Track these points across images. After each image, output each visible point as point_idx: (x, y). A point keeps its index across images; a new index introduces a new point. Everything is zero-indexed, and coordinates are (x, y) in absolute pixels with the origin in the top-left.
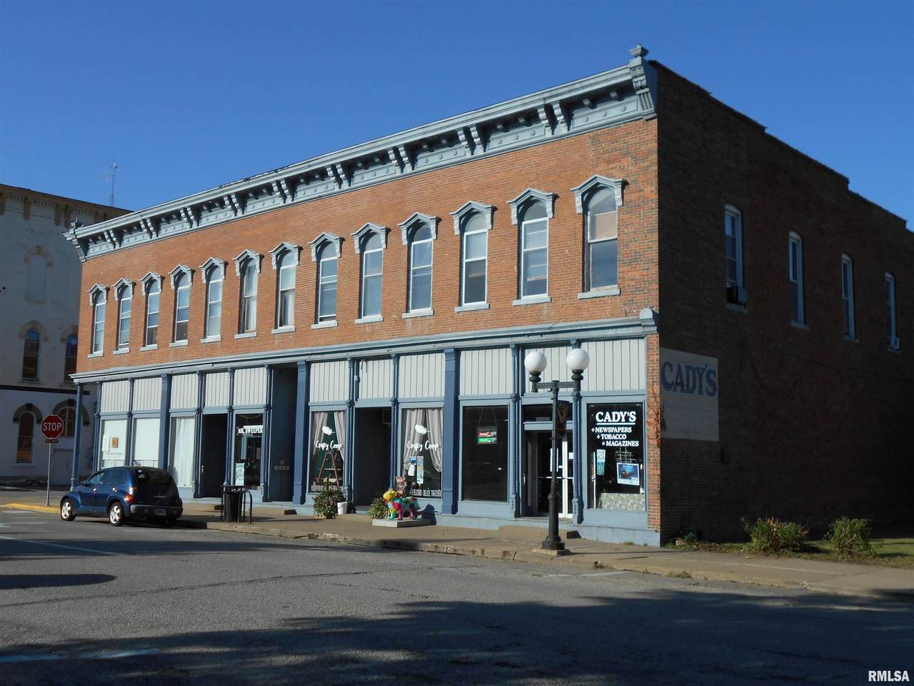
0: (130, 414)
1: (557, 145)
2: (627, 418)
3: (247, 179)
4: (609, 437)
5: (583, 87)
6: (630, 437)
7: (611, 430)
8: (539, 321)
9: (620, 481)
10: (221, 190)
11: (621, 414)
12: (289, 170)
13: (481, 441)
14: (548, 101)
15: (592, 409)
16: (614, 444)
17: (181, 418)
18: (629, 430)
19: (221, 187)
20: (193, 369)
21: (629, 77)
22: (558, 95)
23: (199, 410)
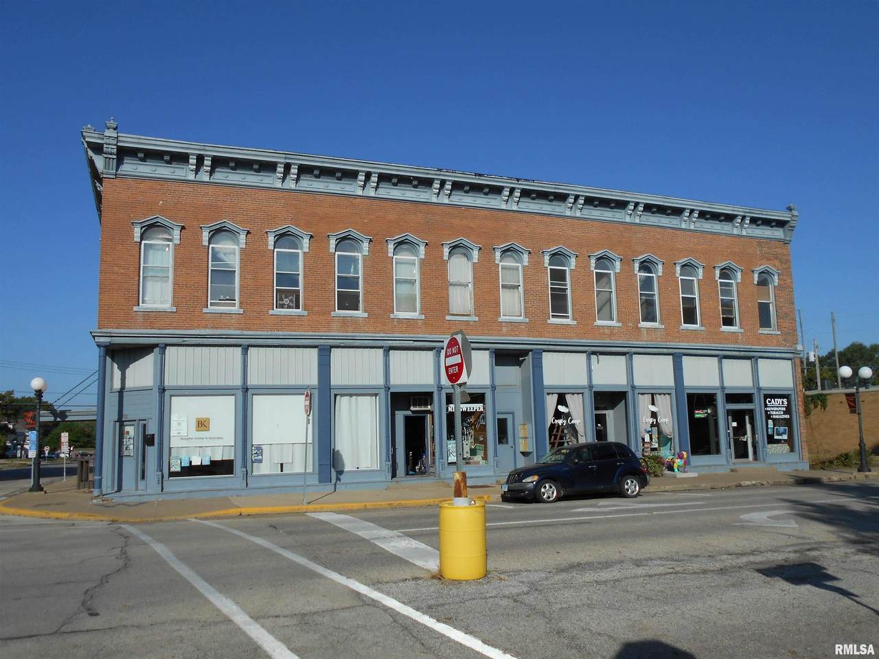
0: (246, 389)
1: (737, 239)
2: (783, 402)
3: (480, 175)
4: (774, 413)
5: (767, 215)
6: (785, 413)
7: (775, 409)
8: (737, 343)
9: (776, 437)
10: (438, 173)
11: (780, 400)
12: (533, 184)
13: (697, 416)
14: (746, 214)
15: (766, 397)
16: (777, 417)
17: (342, 395)
18: (784, 409)
19: (440, 170)
20: (380, 344)
21: (789, 219)
22: (751, 213)
23: (387, 388)
